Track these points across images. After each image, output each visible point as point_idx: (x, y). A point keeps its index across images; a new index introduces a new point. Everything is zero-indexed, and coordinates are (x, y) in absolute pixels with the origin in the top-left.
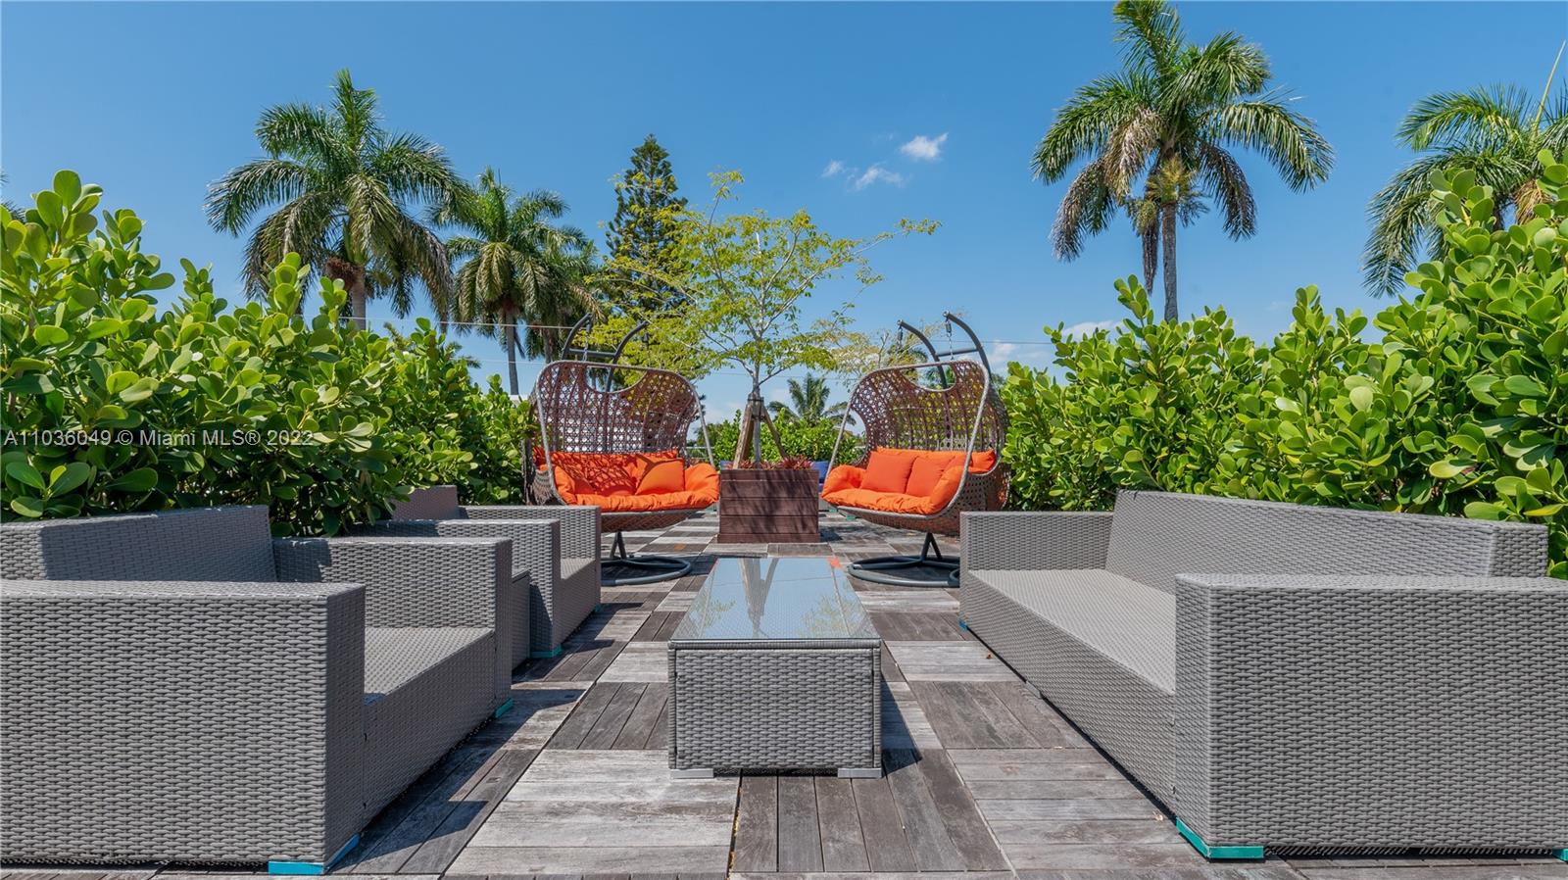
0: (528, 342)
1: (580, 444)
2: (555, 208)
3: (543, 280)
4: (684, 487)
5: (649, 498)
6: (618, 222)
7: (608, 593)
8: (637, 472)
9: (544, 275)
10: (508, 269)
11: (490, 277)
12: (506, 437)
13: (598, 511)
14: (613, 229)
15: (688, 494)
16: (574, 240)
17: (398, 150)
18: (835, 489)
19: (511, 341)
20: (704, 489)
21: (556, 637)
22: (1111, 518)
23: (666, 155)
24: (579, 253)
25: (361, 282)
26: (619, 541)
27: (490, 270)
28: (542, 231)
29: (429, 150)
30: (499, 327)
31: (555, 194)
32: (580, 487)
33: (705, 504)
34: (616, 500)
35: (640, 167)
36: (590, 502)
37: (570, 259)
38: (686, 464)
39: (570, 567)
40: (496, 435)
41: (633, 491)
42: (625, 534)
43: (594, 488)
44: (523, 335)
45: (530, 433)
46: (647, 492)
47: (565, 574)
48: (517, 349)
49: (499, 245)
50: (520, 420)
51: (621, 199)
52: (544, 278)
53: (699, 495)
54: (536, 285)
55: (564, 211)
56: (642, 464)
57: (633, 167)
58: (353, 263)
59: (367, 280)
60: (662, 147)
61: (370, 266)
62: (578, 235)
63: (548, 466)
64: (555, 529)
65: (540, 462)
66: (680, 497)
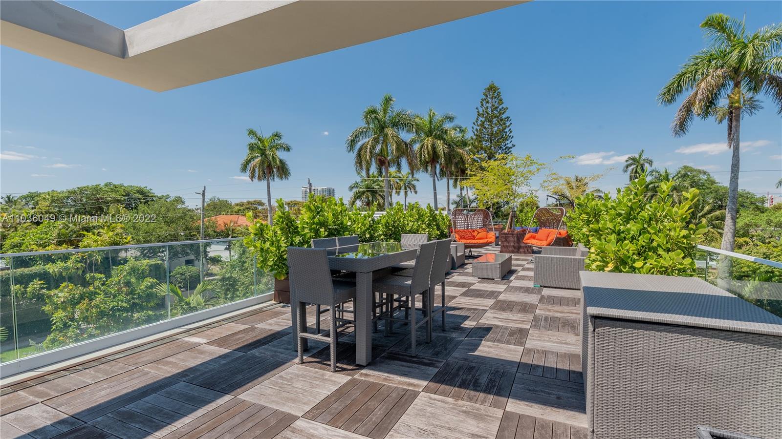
0: (440, 173)
1: (461, 227)
2: (451, 119)
3: (446, 150)
4: (487, 238)
5: (477, 241)
6: (477, 122)
7: (466, 261)
8: (475, 234)
9: (447, 148)
10: (434, 148)
11: (428, 152)
12: (444, 227)
13: (464, 244)
14: (475, 124)
15: (487, 240)
16: (458, 130)
17: (398, 115)
18: (527, 239)
19: (434, 174)
20: (491, 239)
21: (457, 266)
22: (576, 249)
23: (498, 89)
24: (461, 135)
25: (387, 163)
26: (471, 251)
27: (428, 149)
28: (446, 130)
29: (407, 113)
30: (429, 168)
31: (451, 114)
32: (462, 238)
33: (491, 243)
34: (469, 241)
35: (487, 96)
36: (463, 242)
37: (457, 137)
38: (487, 232)
39: (459, 254)
40: (443, 227)
41: (474, 239)
42: (472, 250)
43: (464, 238)
44: (438, 171)
45: (449, 226)
46: (477, 239)
47: (458, 255)
48: (436, 178)
49: (430, 138)
50: (448, 223)
51: (478, 112)
52: (447, 149)
53: (490, 240)
54: (444, 153)
55: (455, 119)
56: (476, 232)
57: (484, 97)
58: (384, 157)
59: (388, 162)
60: (497, 86)
61: (389, 158)
62: (460, 128)
63: (454, 233)
64: (456, 247)
65: (452, 232)
66: (485, 241)
